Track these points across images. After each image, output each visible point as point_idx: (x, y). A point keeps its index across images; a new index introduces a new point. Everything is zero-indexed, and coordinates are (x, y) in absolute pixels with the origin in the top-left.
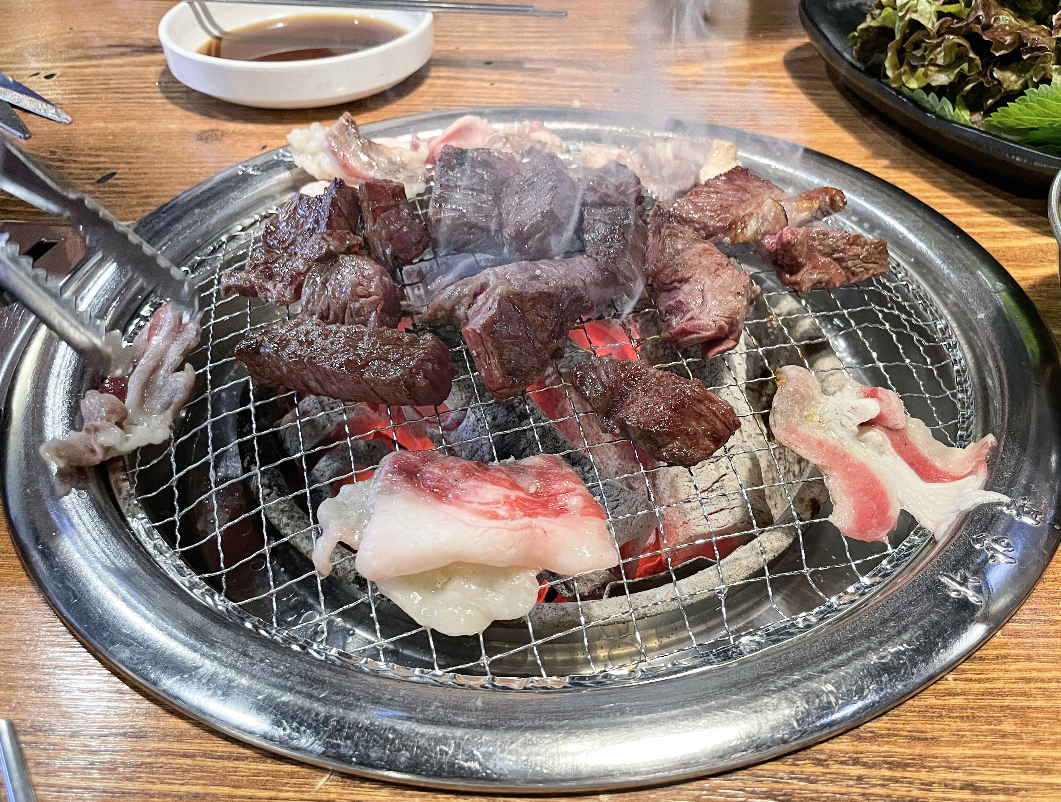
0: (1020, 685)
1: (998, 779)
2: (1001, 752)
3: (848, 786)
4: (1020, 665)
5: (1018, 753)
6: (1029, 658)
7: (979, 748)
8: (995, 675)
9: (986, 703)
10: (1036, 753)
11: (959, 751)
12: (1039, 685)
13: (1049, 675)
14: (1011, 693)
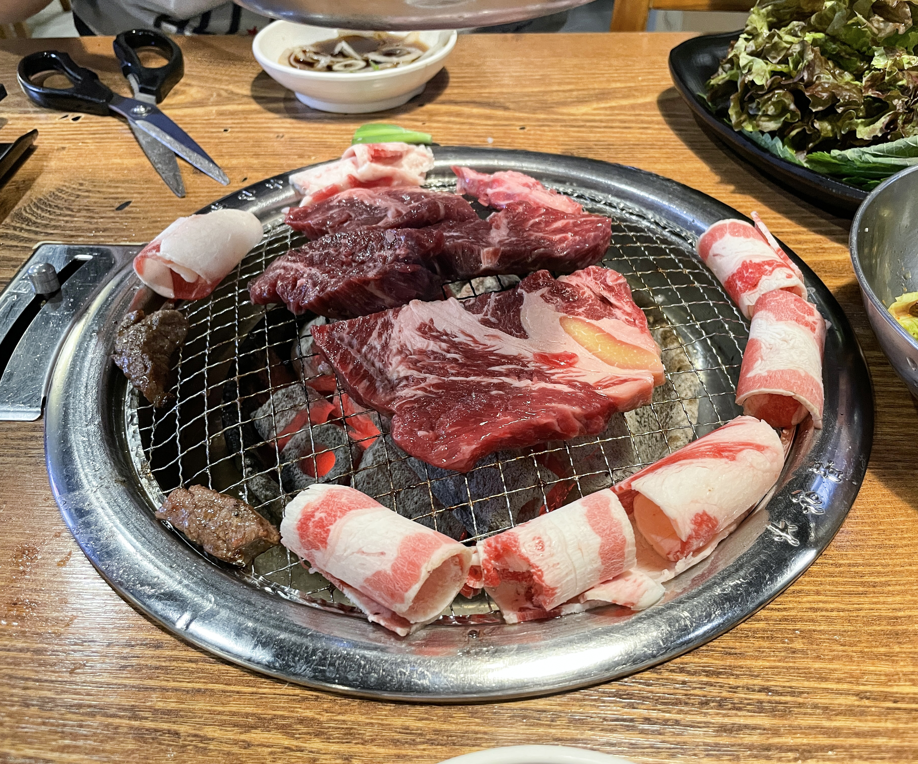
0: (809, 614)
1: (787, 684)
2: (791, 665)
3: (675, 688)
4: (810, 598)
5: (804, 665)
6: (818, 593)
7: (774, 661)
8: (791, 606)
9: (782, 627)
10: (817, 665)
11: (760, 663)
12: (824, 613)
13: (832, 606)
14: (802, 620)
